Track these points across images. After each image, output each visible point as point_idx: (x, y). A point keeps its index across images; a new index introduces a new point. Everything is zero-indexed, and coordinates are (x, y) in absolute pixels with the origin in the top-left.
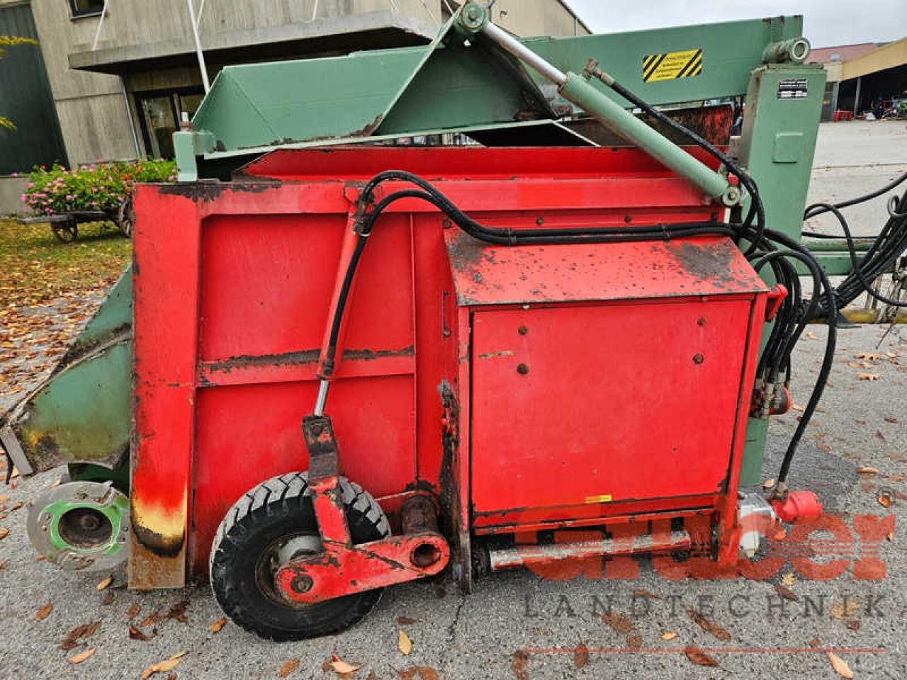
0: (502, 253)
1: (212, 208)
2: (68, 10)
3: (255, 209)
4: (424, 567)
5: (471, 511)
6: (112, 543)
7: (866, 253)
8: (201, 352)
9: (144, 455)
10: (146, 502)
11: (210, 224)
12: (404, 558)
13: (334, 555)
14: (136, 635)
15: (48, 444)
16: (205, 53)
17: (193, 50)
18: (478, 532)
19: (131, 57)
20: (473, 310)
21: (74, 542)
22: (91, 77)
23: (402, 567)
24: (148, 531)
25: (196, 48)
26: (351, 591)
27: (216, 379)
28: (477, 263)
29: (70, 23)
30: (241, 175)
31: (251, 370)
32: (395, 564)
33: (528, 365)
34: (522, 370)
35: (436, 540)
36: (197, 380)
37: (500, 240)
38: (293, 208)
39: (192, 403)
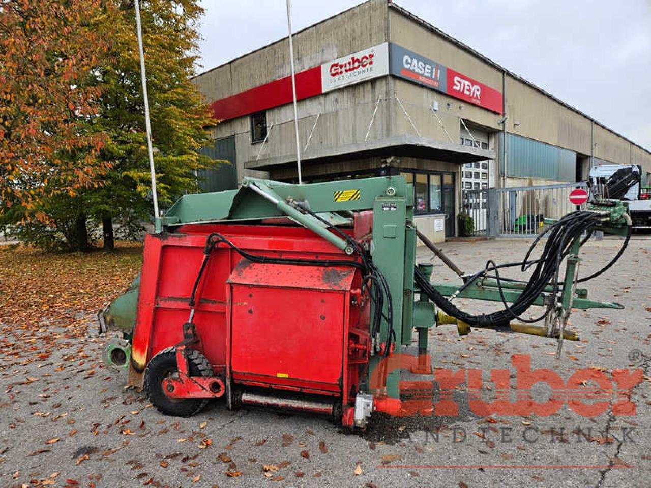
0: (257, 266)
1: (165, 243)
2: (250, 139)
3: (177, 244)
4: (215, 393)
5: (230, 370)
6: (126, 365)
7: (522, 291)
8: (158, 293)
9: (137, 331)
10: (136, 350)
11: (165, 248)
12: (207, 387)
13: (182, 379)
14: (125, 403)
15: (112, 321)
16: (302, 162)
17: (296, 160)
18: (237, 382)
19: (272, 163)
20: (232, 285)
21: (115, 362)
22: (256, 173)
23: (206, 391)
24: (135, 361)
25: (297, 158)
26: (187, 396)
27: (162, 304)
28: (244, 269)
29: (250, 146)
30: (177, 232)
31: (173, 302)
32: (204, 389)
33: (253, 310)
34: (250, 312)
35: (219, 381)
36: (155, 304)
37: (259, 261)
38: (189, 244)
39: (152, 311)
